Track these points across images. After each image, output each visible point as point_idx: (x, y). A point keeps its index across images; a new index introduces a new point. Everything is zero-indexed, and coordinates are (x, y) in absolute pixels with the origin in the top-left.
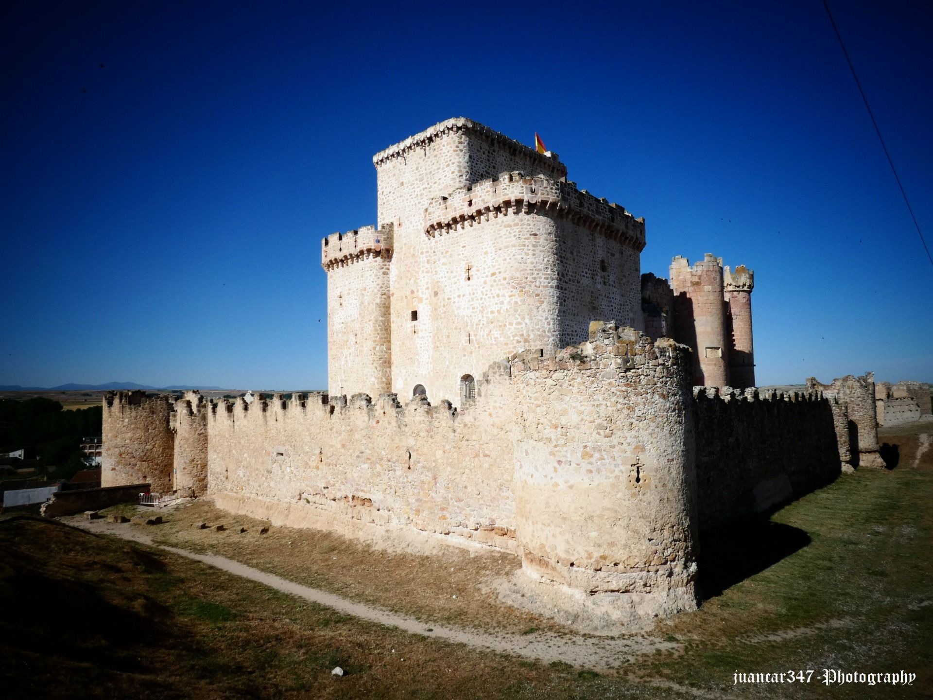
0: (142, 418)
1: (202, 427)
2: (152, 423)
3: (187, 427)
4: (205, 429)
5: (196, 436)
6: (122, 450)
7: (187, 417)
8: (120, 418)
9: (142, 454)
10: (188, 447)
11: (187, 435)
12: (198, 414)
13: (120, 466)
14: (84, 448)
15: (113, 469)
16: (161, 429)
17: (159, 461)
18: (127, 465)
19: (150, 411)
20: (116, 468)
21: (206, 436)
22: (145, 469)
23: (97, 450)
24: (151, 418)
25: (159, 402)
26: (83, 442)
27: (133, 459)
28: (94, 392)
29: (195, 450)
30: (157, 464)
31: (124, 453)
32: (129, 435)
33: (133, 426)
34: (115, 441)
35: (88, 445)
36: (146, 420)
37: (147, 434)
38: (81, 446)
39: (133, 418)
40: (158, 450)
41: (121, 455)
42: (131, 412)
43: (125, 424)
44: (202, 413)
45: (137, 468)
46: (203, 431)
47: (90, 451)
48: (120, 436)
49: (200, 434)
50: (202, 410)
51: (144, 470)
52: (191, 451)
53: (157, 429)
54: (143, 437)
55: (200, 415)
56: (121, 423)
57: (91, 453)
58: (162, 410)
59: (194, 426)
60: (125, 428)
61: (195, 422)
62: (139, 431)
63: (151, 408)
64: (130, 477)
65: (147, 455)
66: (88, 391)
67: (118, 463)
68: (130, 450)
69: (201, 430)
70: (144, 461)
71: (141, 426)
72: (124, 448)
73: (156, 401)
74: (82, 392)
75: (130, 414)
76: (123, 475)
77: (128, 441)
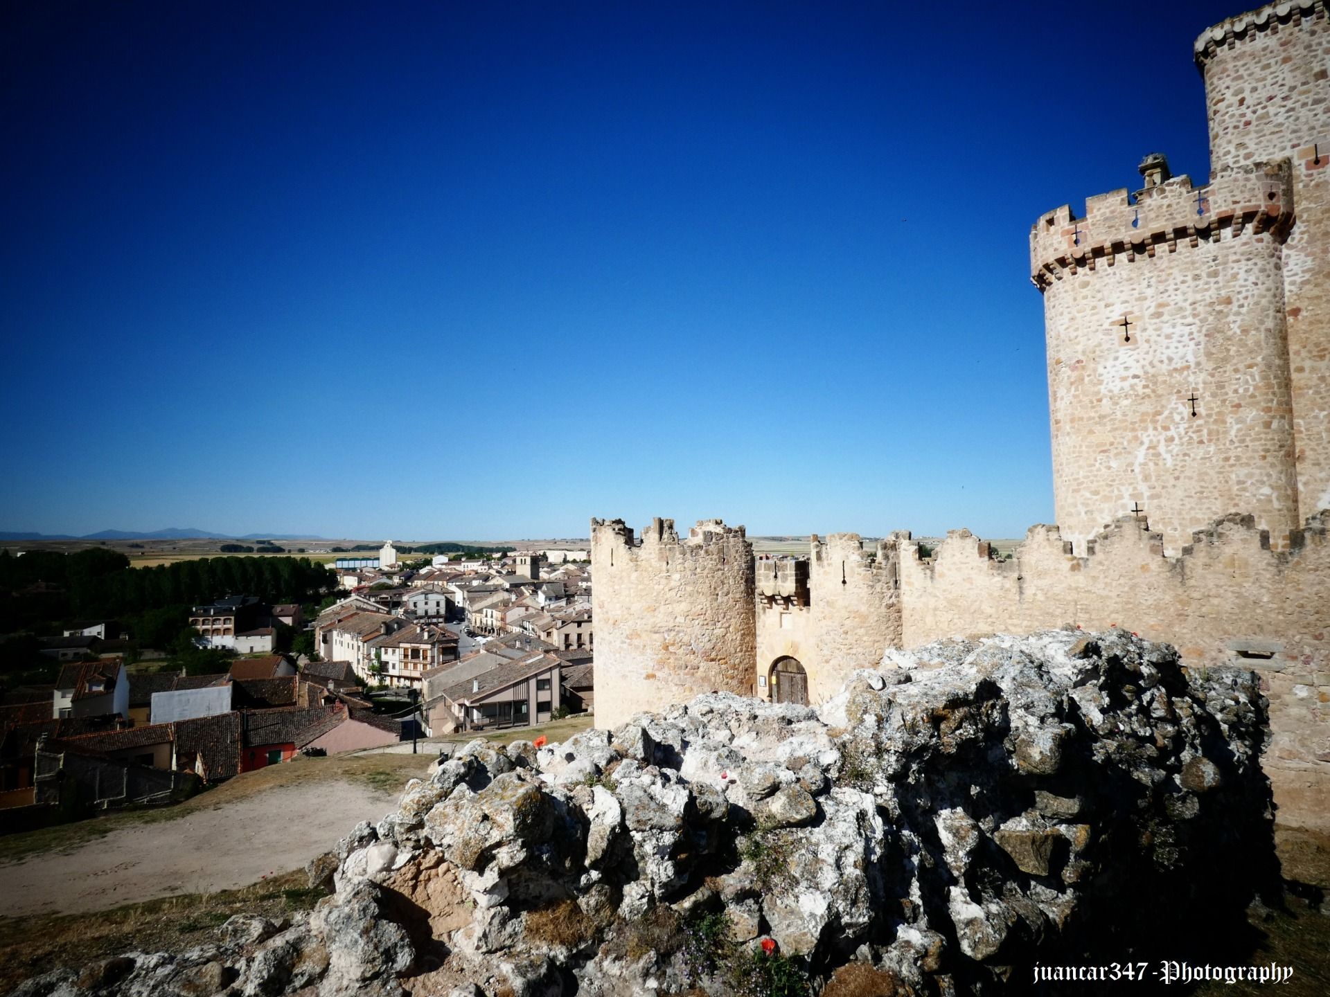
0: (706, 571)
1: (892, 591)
2: (723, 583)
3: (864, 591)
4: (898, 596)
5: (883, 610)
6: (669, 637)
7: (862, 570)
8: (661, 571)
9: (709, 646)
10: (867, 634)
11: (864, 609)
12: (884, 562)
13: (666, 670)
14: (195, 623)
15: (650, 676)
16: (738, 596)
17: (737, 661)
18: (680, 668)
19: (719, 558)
20: (658, 674)
21: (899, 611)
22: (715, 676)
23: (215, 627)
24: (720, 572)
25: (732, 540)
26: (192, 614)
27: (692, 657)
28: (147, 543)
29: (882, 639)
30: (734, 667)
31: (673, 644)
32: (684, 606)
33: (689, 589)
34: (652, 620)
35: (201, 619)
36: (713, 577)
37: (715, 604)
38: (191, 619)
39: (689, 573)
40: (734, 637)
41: (666, 648)
42: (685, 560)
43: (673, 584)
44: (891, 561)
45: (700, 673)
46: (894, 600)
47: (205, 627)
48: (662, 609)
49: (890, 606)
50: (891, 554)
51: (713, 679)
52: (875, 642)
53: (730, 595)
54: (709, 612)
55: (889, 566)
56: (664, 581)
57: (206, 631)
58: (737, 556)
59: (878, 589)
60: (673, 593)
61: (879, 581)
62: (702, 599)
63: (721, 551)
64: (687, 693)
65: (717, 648)
66: (138, 541)
67: (662, 664)
68: (686, 639)
69: (891, 597)
70: (712, 660)
71: (705, 589)
72: (673, 633)
73: (728, 538)
74: (131, 542)
75: (683, 564)
76: (674, 688)
77: (680, 620)
